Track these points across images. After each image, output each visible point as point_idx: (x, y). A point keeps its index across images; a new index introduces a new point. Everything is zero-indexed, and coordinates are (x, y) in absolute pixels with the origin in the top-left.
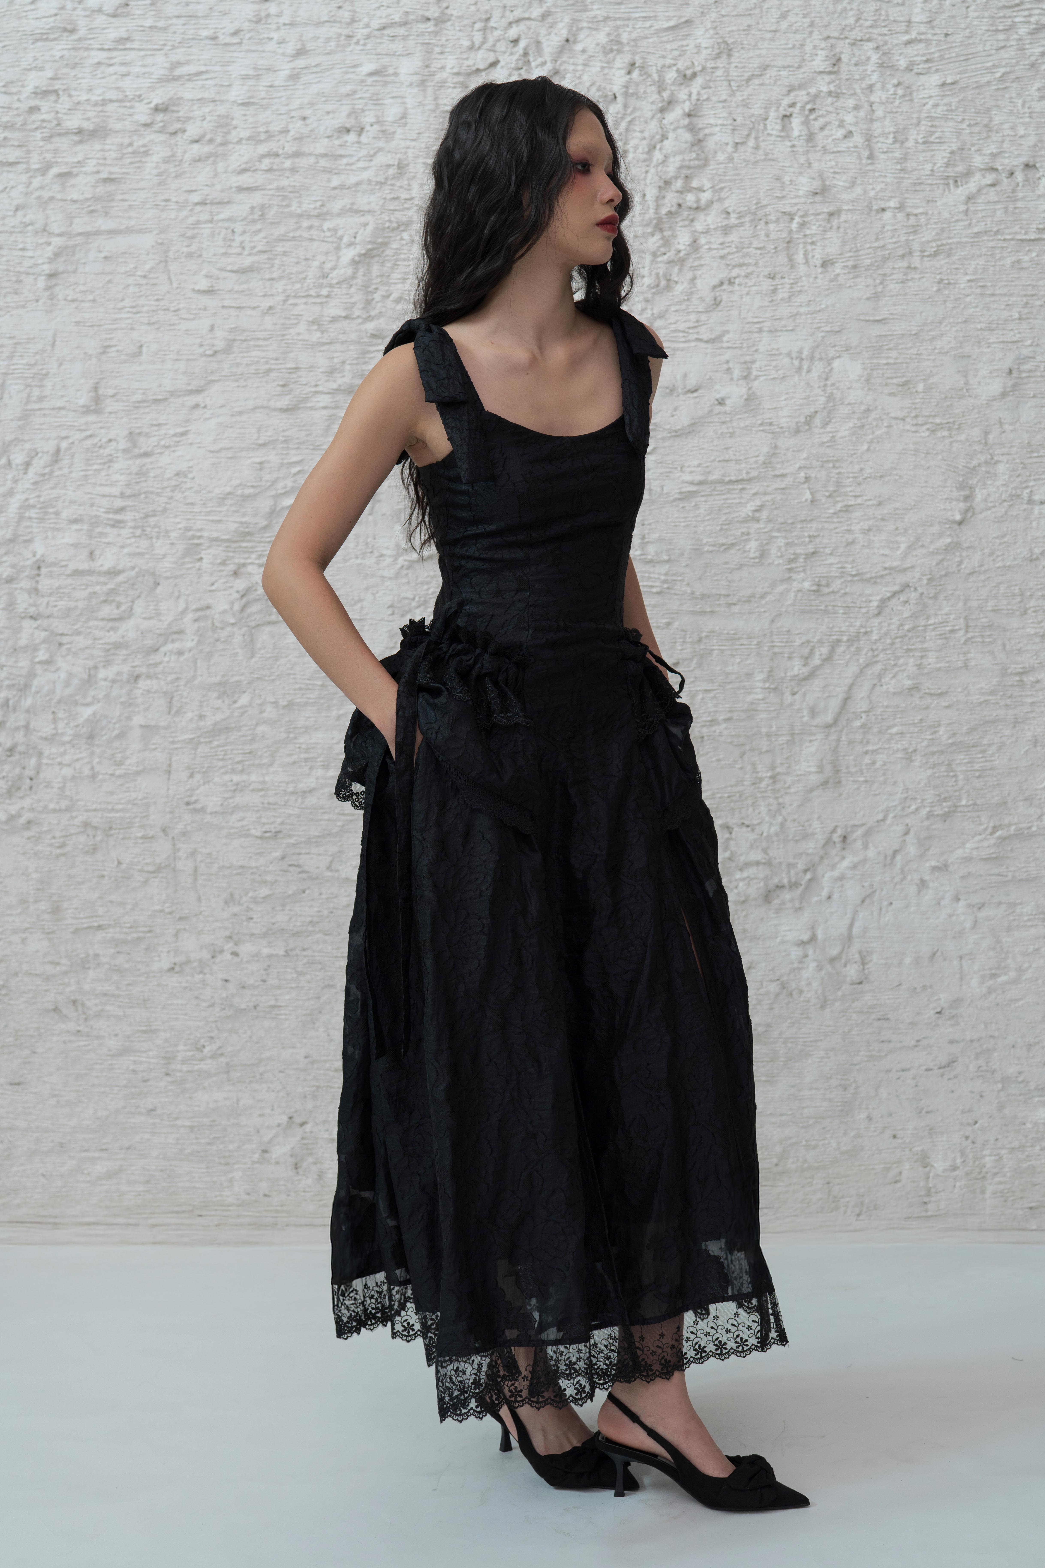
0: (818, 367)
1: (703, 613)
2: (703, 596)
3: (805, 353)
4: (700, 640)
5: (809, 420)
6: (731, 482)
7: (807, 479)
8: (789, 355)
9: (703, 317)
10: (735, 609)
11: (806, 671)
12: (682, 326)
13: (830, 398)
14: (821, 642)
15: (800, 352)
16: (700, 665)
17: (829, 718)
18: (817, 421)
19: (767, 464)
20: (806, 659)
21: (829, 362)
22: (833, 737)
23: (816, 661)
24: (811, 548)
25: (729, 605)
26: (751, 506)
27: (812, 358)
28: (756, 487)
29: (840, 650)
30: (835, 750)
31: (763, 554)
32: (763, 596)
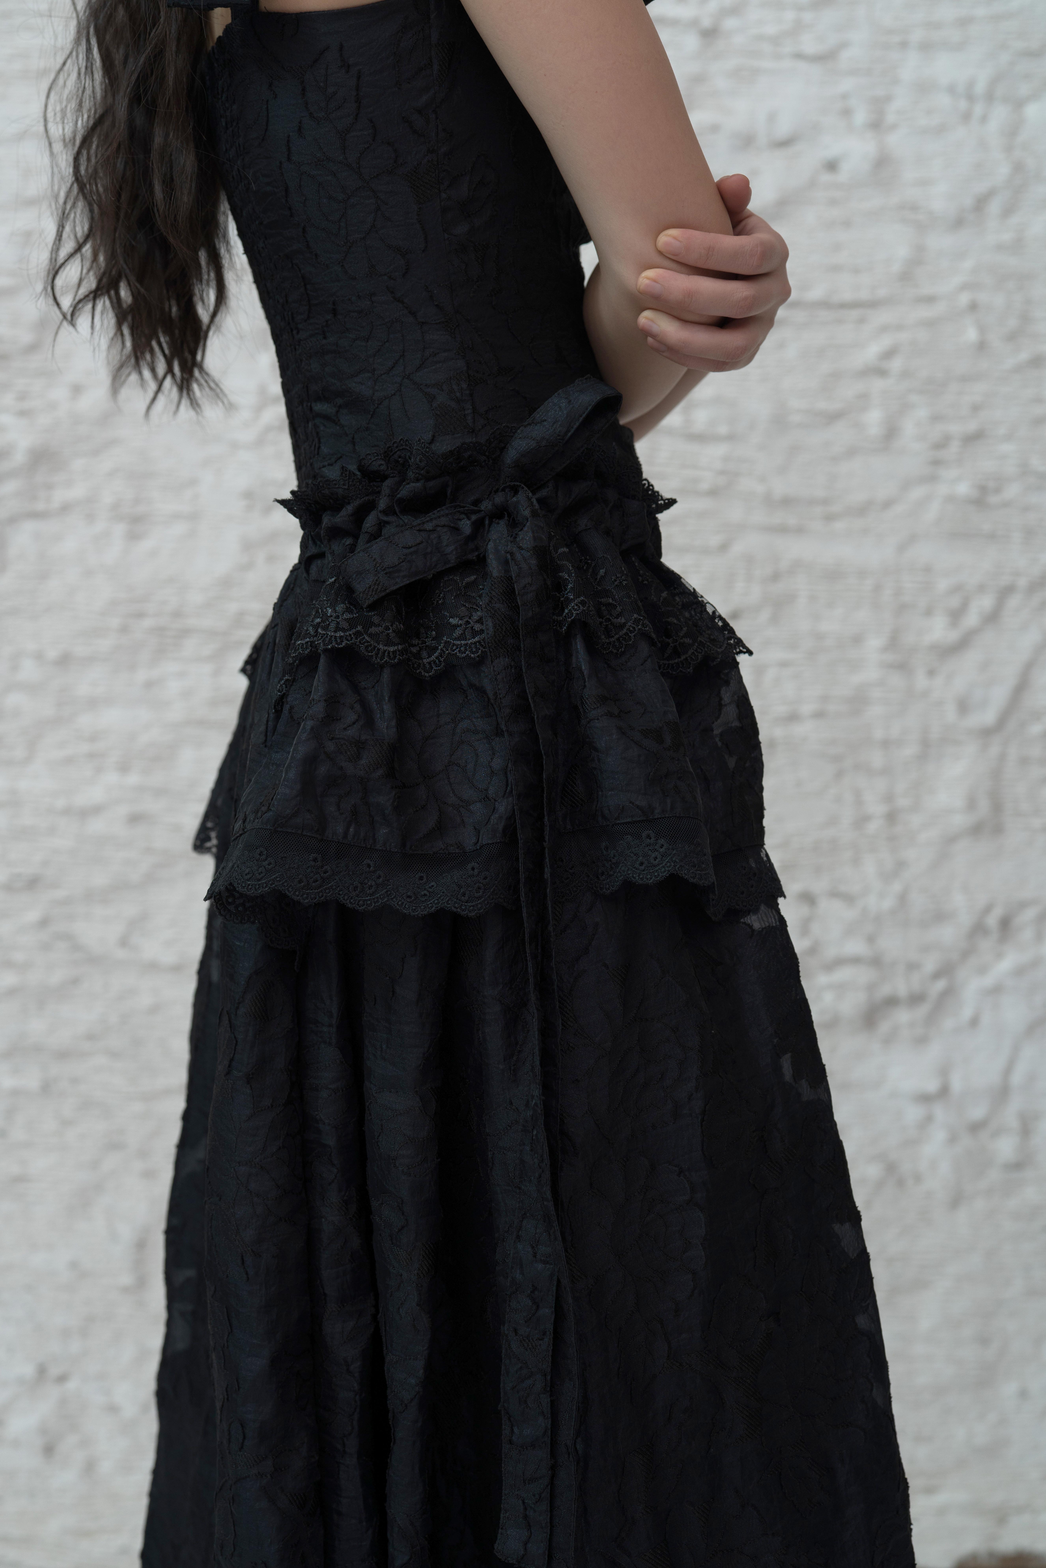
0: (1000, 114)
1: (782, 530)
2: (787, 502)
3: (980, 88)
4: (776, 577)
5: (981, 203)
6: (843, 306)
7: (973, 307)
8: (951, 90)
9: (808, 16)
10: (839, 526)
11: (953, 636)
12: (771, 30)
13: (1018, 168)
14: (982, 588)
15: (971, 85)
16: (775, 620)
17: (989, 717)
18: (994, 207)
19: (906, 277)
20: (956, 615)
21: (1019, 104)
22: (994, 750)
23: (972, 619)
24: (972, 426)
25: (830, 518)
26: (872, 351)
27: (990, 97)
28: (883, 316)
29: (1013, 602)
30: (996, 774)
31: (891, 433)
32: (887, 504)
